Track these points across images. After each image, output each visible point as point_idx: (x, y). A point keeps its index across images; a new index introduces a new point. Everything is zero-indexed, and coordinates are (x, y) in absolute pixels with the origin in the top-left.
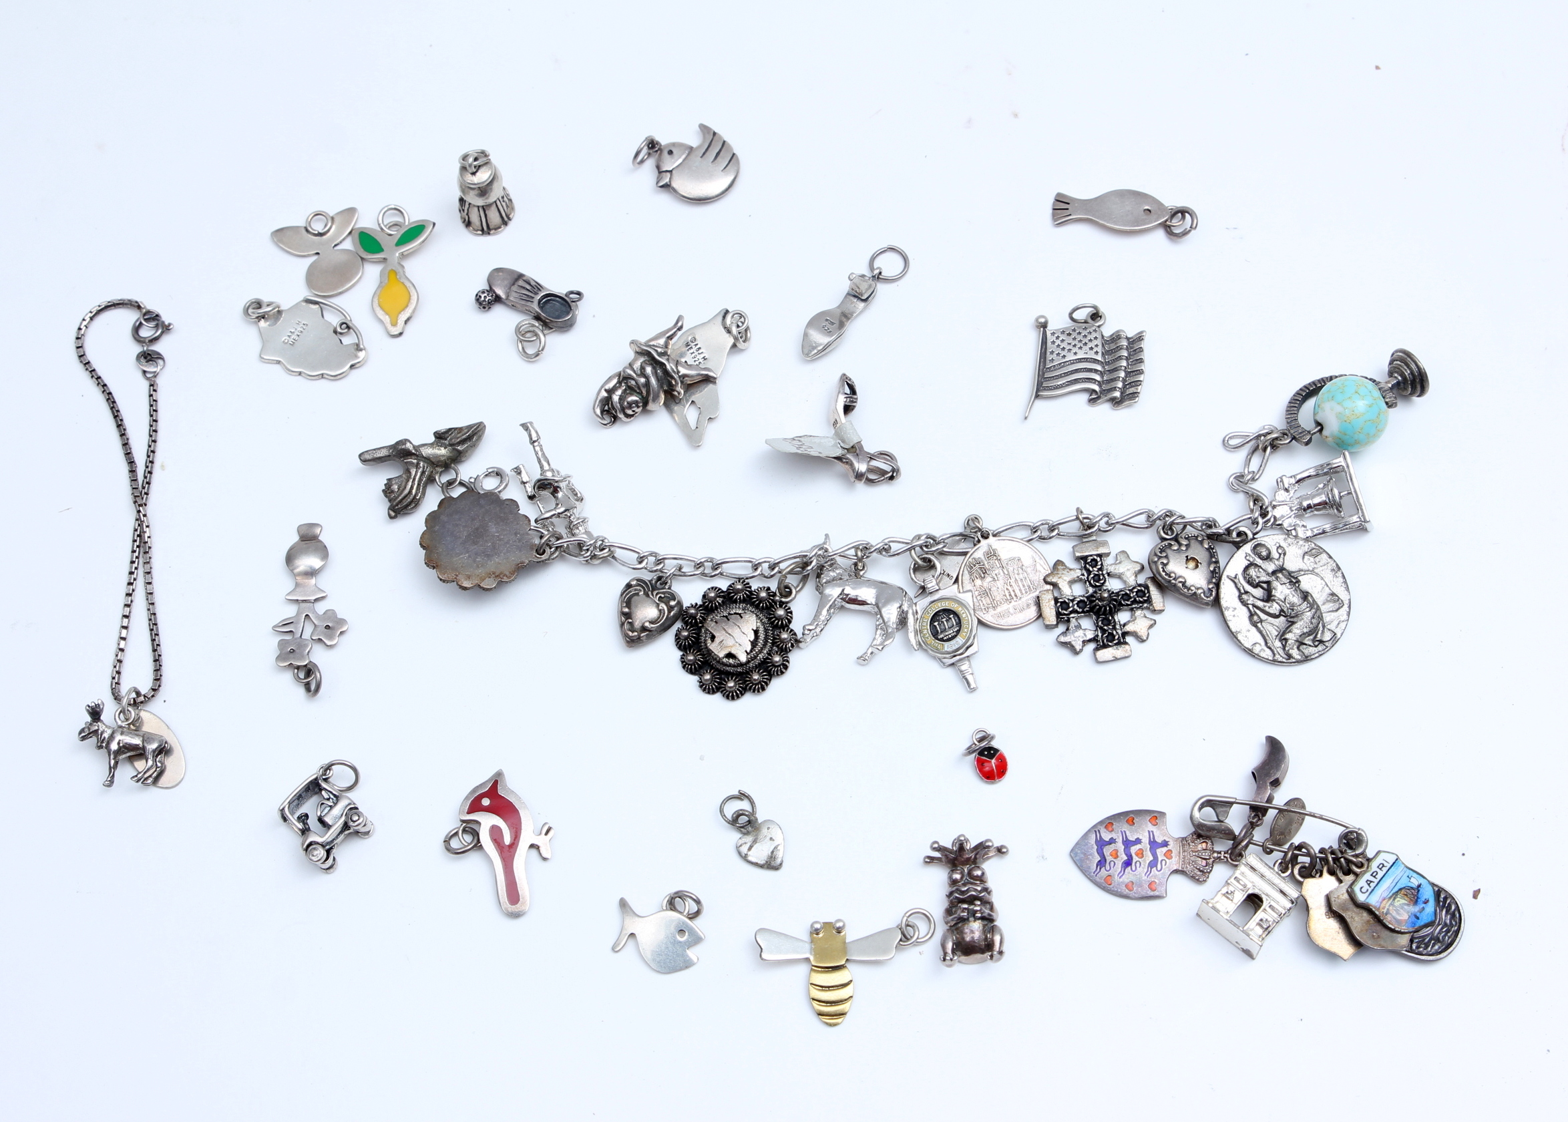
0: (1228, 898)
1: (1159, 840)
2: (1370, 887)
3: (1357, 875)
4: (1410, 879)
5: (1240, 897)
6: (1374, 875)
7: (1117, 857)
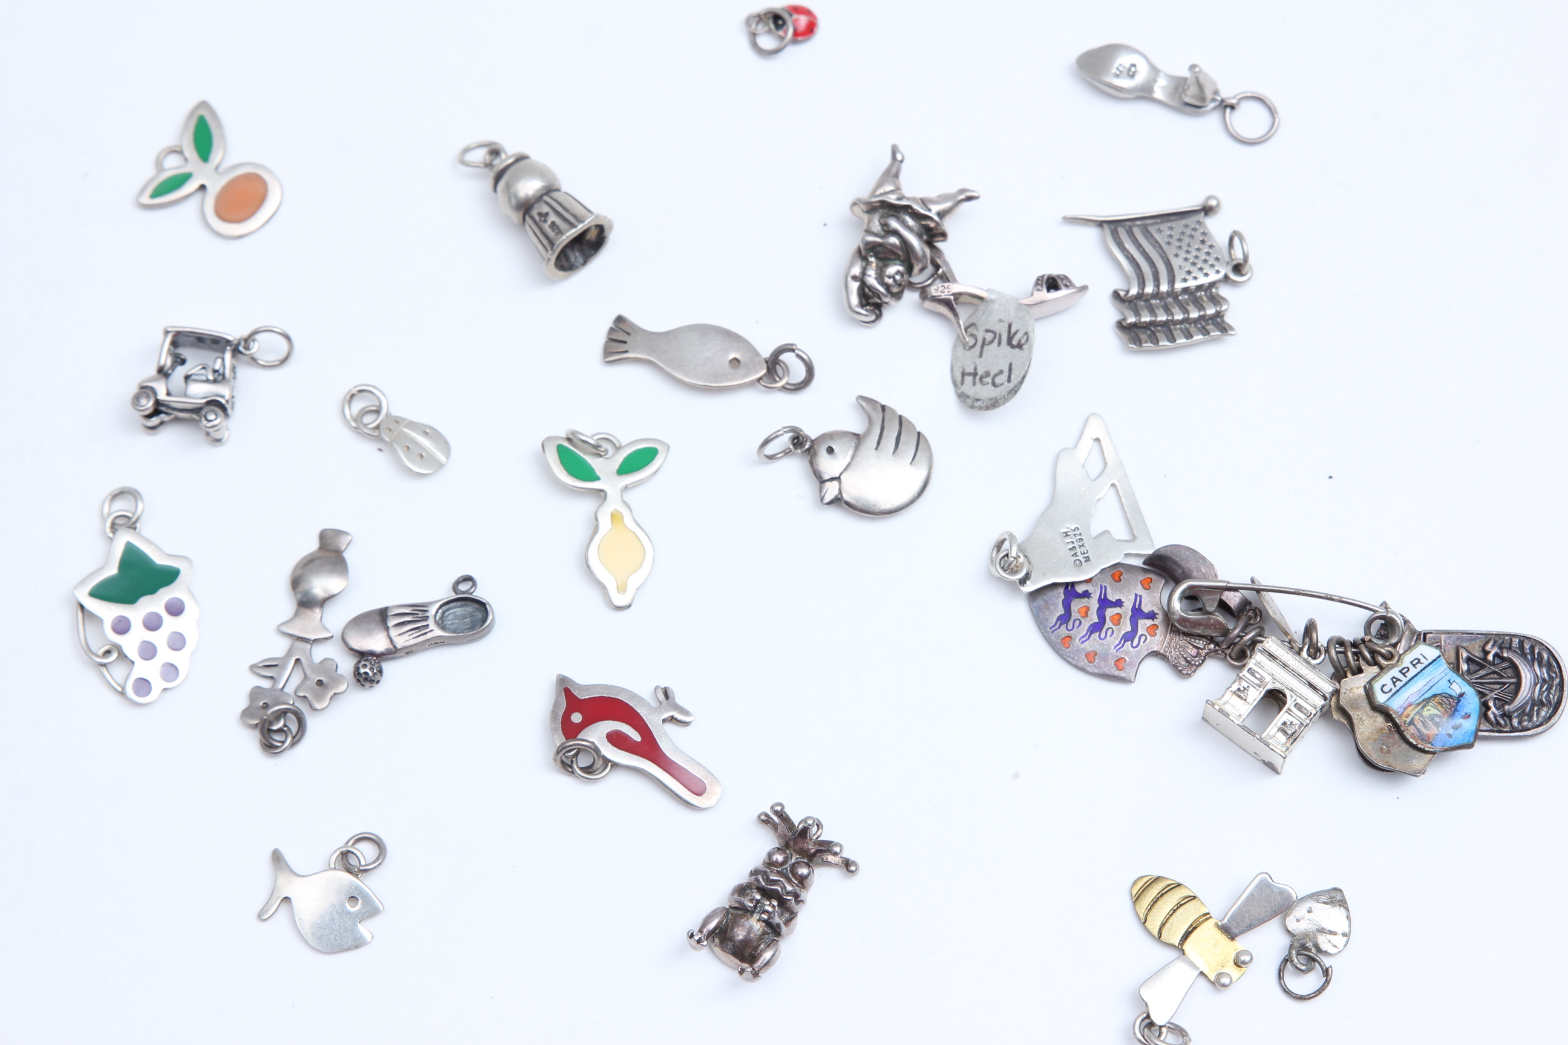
0: (1240, 697)
1: (1146, 609)
2: (1395, 686)
3: (1381, 668)
4: (1451, 684)
5: (1255, 695)
6: (1404, 671)
7: (1086, 615)
